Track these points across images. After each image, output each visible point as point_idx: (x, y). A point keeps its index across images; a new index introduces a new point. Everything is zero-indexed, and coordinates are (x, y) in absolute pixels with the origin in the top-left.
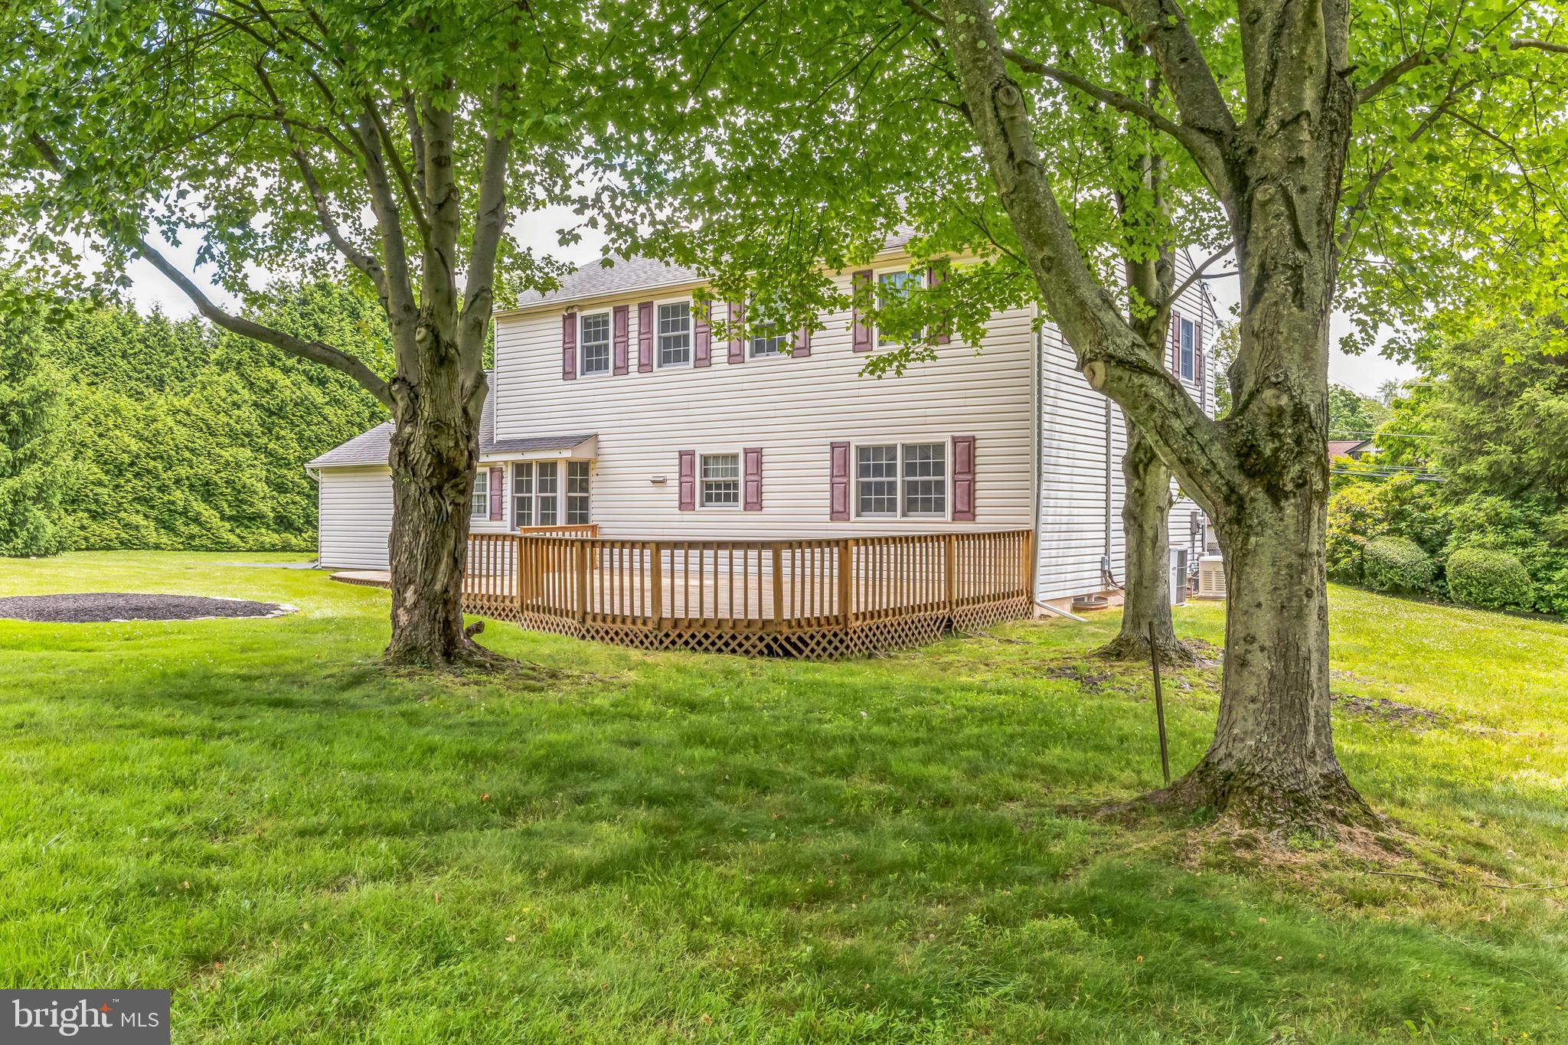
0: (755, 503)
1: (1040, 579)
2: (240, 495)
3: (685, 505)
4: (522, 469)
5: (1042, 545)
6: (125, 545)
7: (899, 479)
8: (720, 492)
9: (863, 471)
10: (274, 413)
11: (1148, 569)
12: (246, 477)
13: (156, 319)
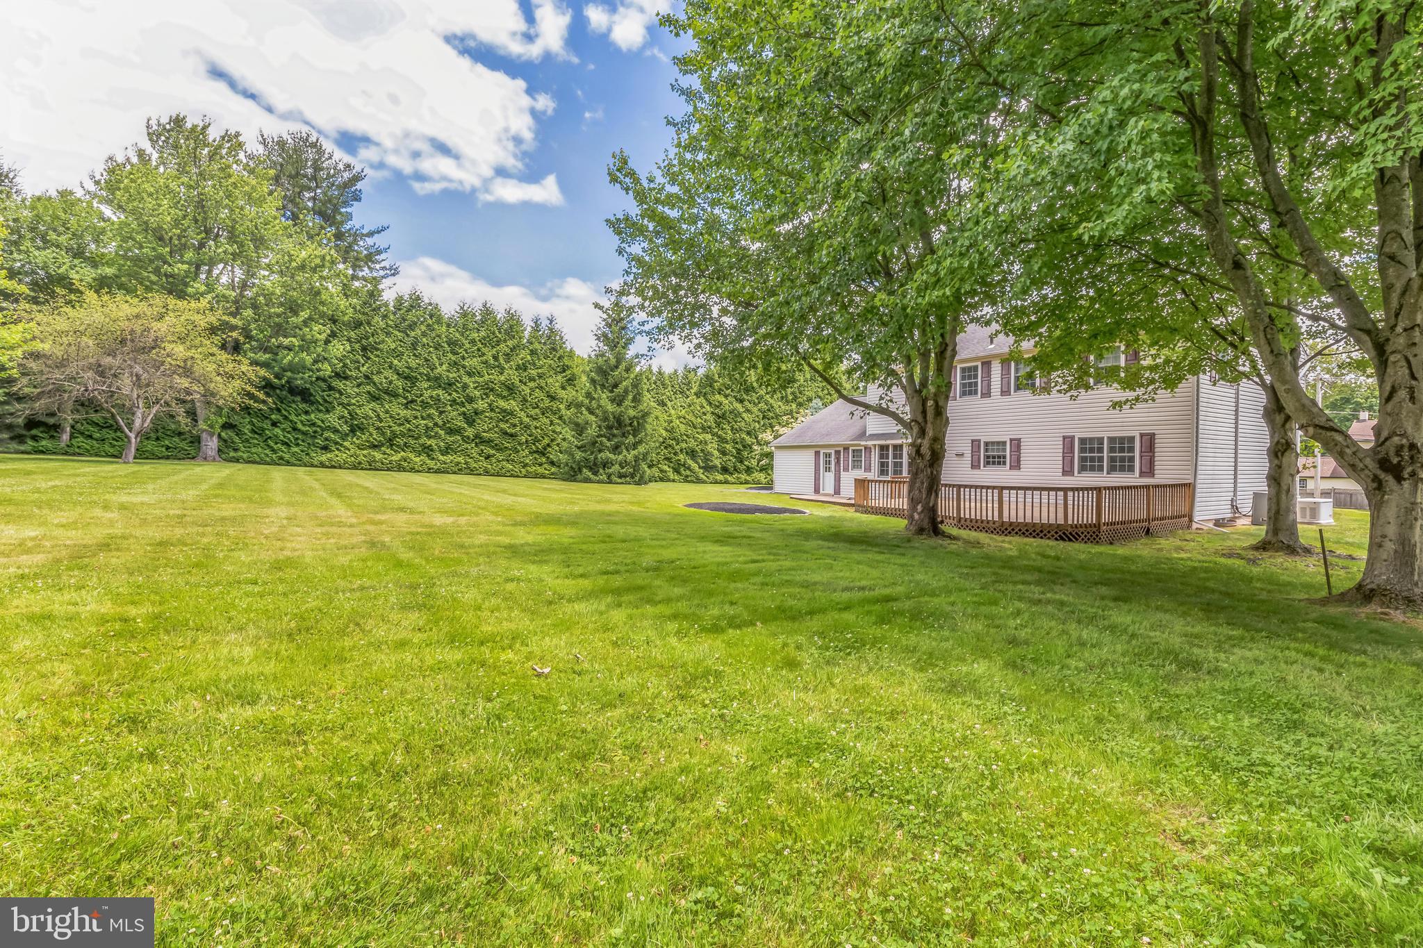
0: (1016, 465)
1: (1196, 509)
2: (707, 456)
3: (975, 465)
4: (883, 448)
5: (1198, 490)
6: (662, 480)
7: (1105, 454)
8: (995, 460)
9: (1082, 450)
10: (720, 417)
11: (1283, 506)
12: (709, 448)
13: (660, 373)
